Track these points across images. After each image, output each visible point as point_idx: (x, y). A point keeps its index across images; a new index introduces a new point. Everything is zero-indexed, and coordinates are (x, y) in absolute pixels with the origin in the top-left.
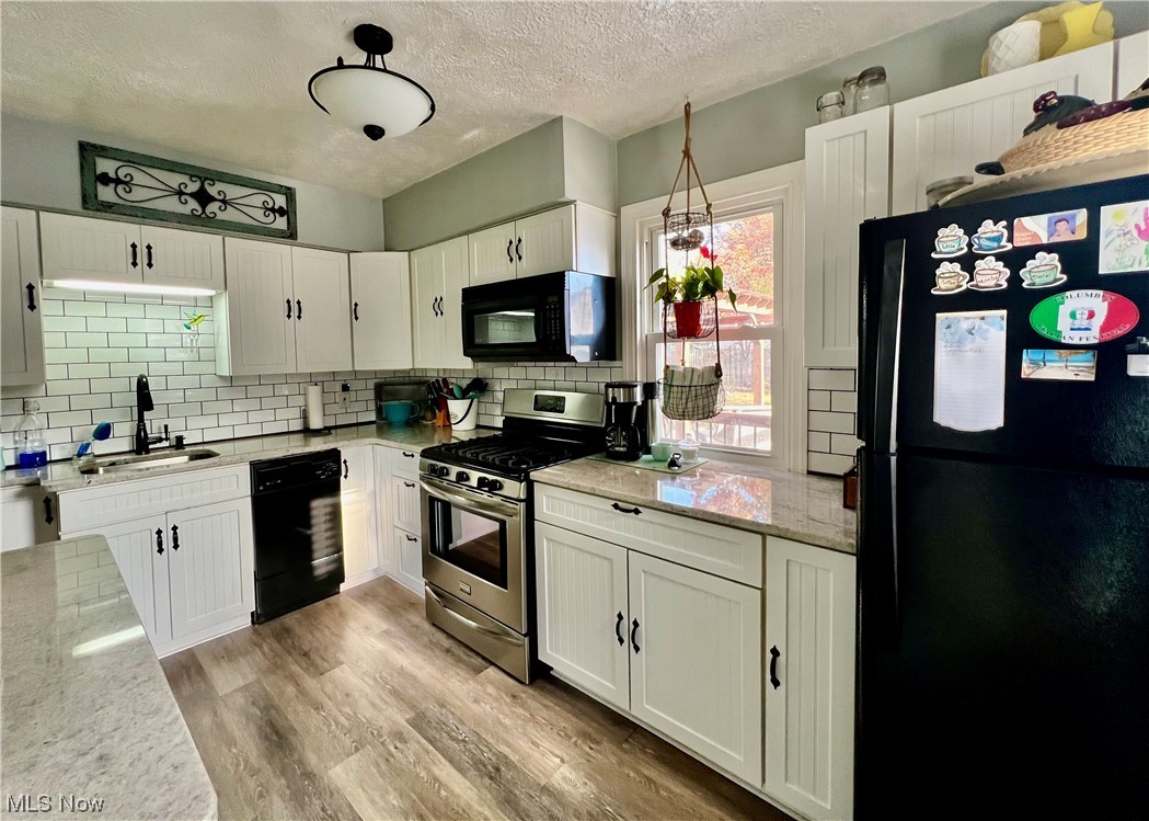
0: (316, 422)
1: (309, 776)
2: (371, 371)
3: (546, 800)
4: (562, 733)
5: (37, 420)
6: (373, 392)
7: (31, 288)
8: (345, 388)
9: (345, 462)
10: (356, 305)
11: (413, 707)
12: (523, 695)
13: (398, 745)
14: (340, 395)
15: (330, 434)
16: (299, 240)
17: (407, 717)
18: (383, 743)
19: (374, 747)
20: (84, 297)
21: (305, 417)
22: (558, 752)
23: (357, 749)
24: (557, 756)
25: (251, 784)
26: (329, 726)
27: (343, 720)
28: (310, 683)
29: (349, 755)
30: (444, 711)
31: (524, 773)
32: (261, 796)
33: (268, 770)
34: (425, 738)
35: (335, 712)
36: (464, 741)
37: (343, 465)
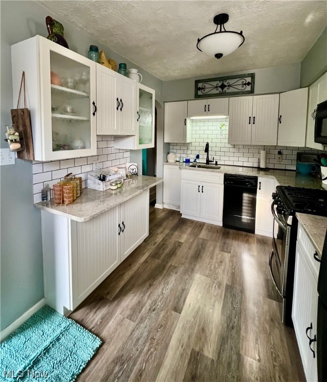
0: (262, 166)
1: (193, 270)
2: (296, 147)
3: (234, 357)
4: (274, 355)
5: (189, 152)
6: (296, 156)
7: (185, 120)
8: (280, 153)
9: (260, 183)
10: (281, 116)
11: (233, 283)
12: (277, 324)
13: (217, 287)
14: (278, 156)
15: (268, 171)
16: (255, 93)
17: (228, 283)
18: (214, 282)
19: (211, 280)
20: (200, 121)
21: (259, 163)
22: (262, 356)
23: (207, 276)
24: (259, 357)
25: (184, 260)
26: (209, 264)
27: (213, 266)
28: (217, 251)
29: (204, 275)
30: (240, 294)
31: (240, 342)
32: (182, 264)
33: (188, 261)
34: (225, 294)
35: (214, 263)
36: (234, 308)
37: (259, 184)
